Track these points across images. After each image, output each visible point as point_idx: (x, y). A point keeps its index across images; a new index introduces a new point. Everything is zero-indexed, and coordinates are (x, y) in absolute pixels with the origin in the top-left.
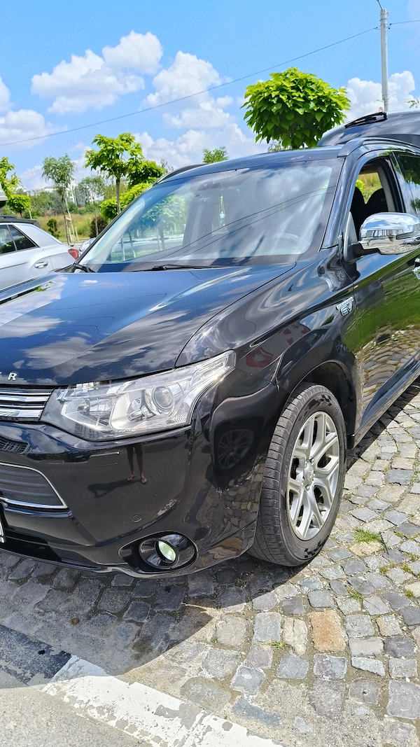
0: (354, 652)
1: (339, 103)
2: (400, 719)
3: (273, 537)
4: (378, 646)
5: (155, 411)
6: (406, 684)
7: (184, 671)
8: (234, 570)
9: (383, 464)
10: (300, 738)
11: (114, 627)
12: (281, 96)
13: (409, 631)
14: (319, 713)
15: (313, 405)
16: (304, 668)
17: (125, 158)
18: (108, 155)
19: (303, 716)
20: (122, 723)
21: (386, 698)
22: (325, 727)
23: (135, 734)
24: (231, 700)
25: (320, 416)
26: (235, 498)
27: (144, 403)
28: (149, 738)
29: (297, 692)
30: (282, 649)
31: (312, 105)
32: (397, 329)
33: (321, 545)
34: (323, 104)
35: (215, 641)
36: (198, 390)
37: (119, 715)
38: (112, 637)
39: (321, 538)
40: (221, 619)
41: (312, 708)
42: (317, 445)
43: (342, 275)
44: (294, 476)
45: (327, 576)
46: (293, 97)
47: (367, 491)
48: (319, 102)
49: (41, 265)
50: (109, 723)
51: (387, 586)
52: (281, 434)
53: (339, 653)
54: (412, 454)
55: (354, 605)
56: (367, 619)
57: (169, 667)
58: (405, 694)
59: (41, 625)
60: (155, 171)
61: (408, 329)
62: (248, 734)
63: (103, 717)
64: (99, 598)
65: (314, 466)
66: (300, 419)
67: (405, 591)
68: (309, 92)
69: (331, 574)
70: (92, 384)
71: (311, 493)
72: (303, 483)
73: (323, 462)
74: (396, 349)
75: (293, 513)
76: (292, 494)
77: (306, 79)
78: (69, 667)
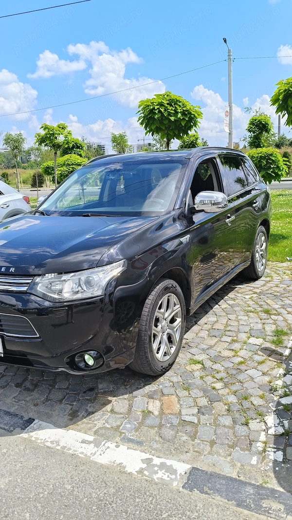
0: (183, 413)
1: (196, 115)
2: (202, 441)
3: (144, 357)
4: (195, 410)
5: (85, 289)
6: (207, 426)
7: (96, 424)
8: (123, 379)
9: (209, 327)
10: (153, 450)
11: (58, 407)
12: (160, 109)
13: (212, 404)
14: (164, 439)
15: (167, 290)
16: (157, 421)
17: (61, 139)
18: (50, 137)
19: (155, 441)
20: (64, 447)
21: (197, 432)
22: (166, 446)
23: (70, 452)
24: (120, 435)
25: (171, 295)
26: (124, 339)
27: (80, 285)
28: (78, 452)
29: (153, 432)
30: (147, 413)
31: (179, 115)
32: (221, 251)
33: (171, 365)
34: (186, 115)
35: (112, 411)
36: (107, 279)
37: (62, 444)
38: (57, 411)
39: (170, 362)
40: (116, 401)
41: (160, 438)
42: (169, 311)
43: (185, 222)
44: (156, 326)
45: (172, 380)
46: (168, 109)
47: (198, 340)
48: (183, 113)
49: (5, 206)
50: (57, 448)
51: (203, 385)
52: (150, 303)
53: (176, 414)
54: (224, 322)
55: (186, 393)
56: (191, 400)
57: (88, 423)
58: (206, 430)
59: (16, 407)
60: (79, 145)
61: (229, 251)
62: (128, 449)
63: (53, 445)
64: (49, 394)
65: (167, 323)
66: (160, 296)
67: (211, 387)
68: (178, 107)
69: (175, 379)
70: (53, 274)
71: (165, 337)
72: (161, 330)
73: (173, 321)
74: (221, 263)
75: (155, 346)
76: (155, 336)
77: (176, 99)
78: (35, 424)
